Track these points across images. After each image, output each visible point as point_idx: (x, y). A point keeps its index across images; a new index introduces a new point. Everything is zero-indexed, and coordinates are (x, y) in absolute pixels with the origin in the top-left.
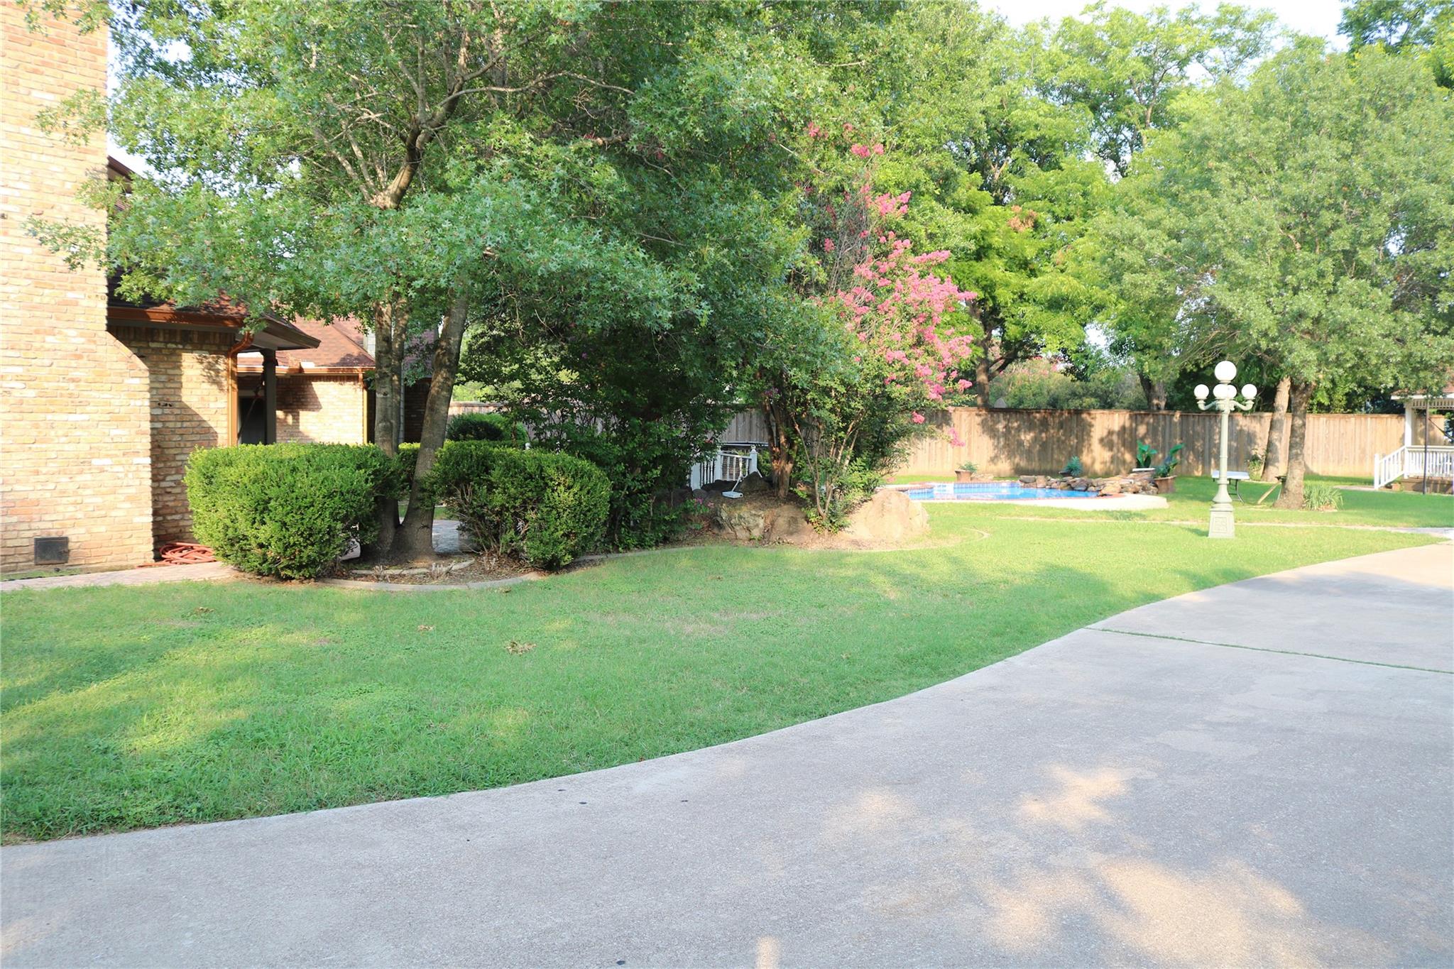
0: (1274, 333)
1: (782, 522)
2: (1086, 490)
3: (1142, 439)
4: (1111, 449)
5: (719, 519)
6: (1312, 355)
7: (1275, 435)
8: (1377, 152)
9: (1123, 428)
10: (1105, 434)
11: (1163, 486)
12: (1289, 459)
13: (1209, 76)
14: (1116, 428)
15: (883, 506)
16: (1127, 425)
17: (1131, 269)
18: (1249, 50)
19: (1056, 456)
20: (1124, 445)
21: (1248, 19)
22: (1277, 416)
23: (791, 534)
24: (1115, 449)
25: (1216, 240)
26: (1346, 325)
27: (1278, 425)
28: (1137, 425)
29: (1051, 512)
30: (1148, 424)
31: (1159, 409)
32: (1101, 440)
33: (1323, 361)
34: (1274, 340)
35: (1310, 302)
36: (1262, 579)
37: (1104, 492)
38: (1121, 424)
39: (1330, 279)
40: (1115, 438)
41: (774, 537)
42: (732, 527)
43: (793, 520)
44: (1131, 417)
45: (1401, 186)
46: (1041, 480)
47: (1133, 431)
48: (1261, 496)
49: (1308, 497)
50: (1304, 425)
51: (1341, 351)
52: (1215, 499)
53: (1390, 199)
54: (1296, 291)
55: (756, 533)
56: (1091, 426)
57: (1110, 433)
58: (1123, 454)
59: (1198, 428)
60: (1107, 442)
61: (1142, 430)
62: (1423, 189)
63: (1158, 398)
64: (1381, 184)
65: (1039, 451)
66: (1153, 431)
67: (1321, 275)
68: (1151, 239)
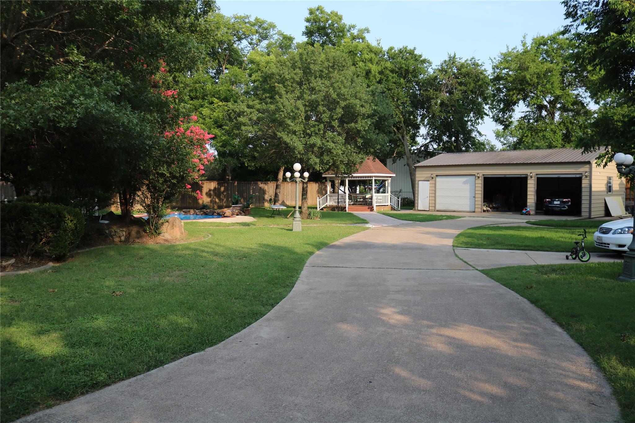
0: (303, 152)
1: (134, 233)
2: (213, 215)
3: (223, 193)
4: (210, 197)
5: (105, 233)
6: (318, 160)
7: (278, 191)
8: (338, 86)
9: (215, 188)
10: (208, 190)
11: (247, 212)
12: (302, 200)
13: (249, 45)
14: (212, 188)
15: (173, 224)
16: (217, 187)
17: (245, 125)
18: (265, 37)
19: (188, 201)
20: (215, 195)
21: (265, 25)
22: (279, 183)
23: (138, 238)
24: (212, 197)
25: (281, 115)
26: (330, 149)
27: (279, 187)
28: (220, 187)
29: (216, 224)
30: (225, 186)
31: (229, 180)
32: (207, 193)
33: (322, 162)
34: (302, 154)
35: (316, 140)
36: (332, 245)
37: (225, 215)
38: (214, 186)
39: (322, 132)
40: (212, 192)
41: (131, 240)
42: (112, 236)
43: (138, 232)
44: (218, 184)
45: (345, 99)
46: (192, 211)
47: (219, 189)
48: (288, 215)
49: (310, 214)
50: (307, 186)
51: (328, 159)
52: (295, 216)
53: (343, 104)
54: (310, 136)
55: (123, 238)
56: (202, 187)
57: (210, 190)
58: (215, 199)
59: (244, 188)
60: (208, 194)
61: (222, 189)
62: (353, 101)
63: (228, 176)
64: (339, 98)
65: (181, 198)
66: (226, 189)
67: (319, 130)
68: (251, 113)
